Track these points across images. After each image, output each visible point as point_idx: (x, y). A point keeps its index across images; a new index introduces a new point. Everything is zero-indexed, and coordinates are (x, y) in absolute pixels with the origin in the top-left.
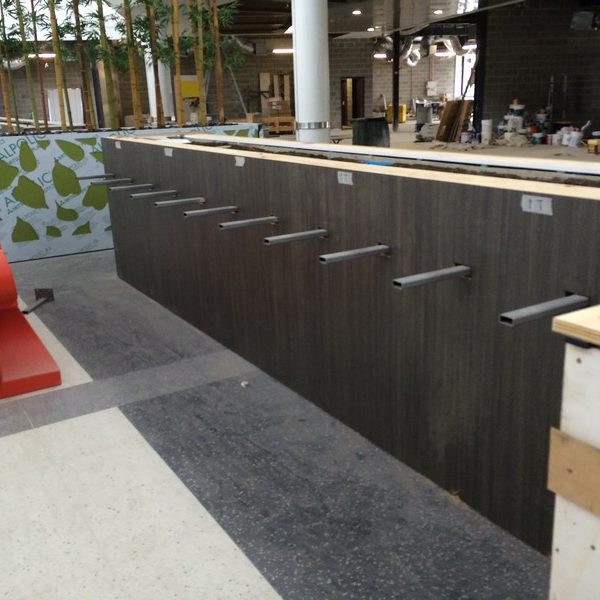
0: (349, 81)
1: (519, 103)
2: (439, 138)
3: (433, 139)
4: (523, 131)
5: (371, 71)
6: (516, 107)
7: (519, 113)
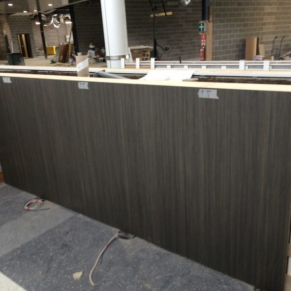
0: (23, 36)
1: (93, 45)
2: (60, 61)
3: (57, 61)
4: (95, 57)
5: (32, 31)
6: (91, 47)
7: (93, 49)
